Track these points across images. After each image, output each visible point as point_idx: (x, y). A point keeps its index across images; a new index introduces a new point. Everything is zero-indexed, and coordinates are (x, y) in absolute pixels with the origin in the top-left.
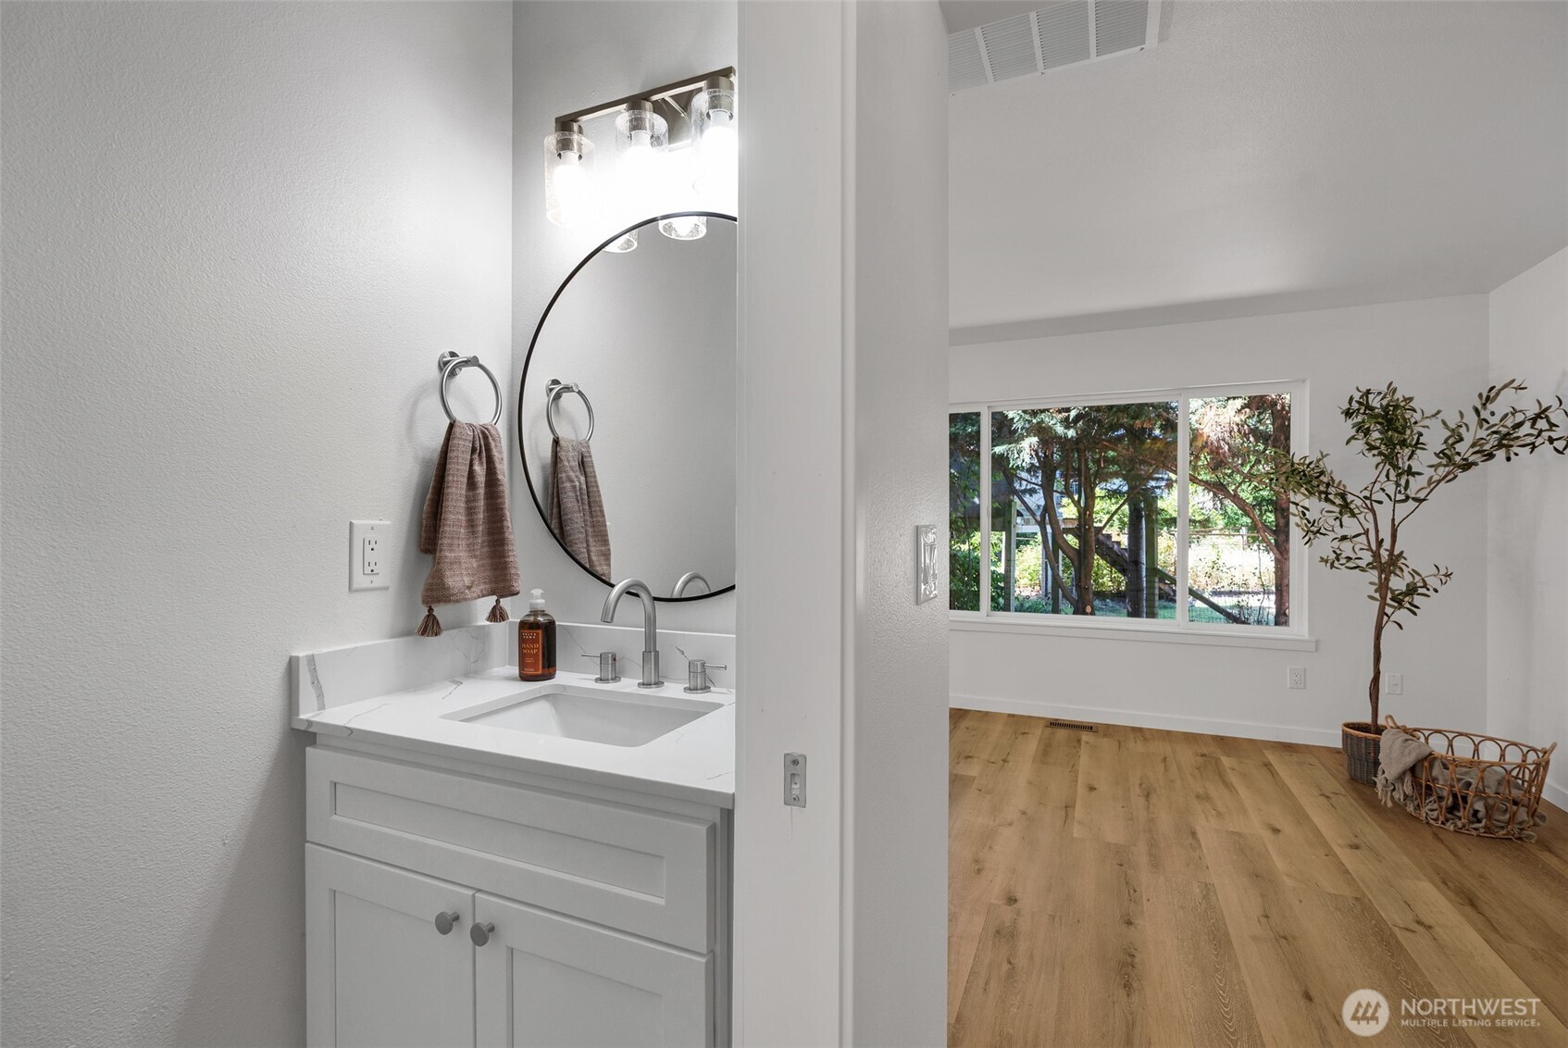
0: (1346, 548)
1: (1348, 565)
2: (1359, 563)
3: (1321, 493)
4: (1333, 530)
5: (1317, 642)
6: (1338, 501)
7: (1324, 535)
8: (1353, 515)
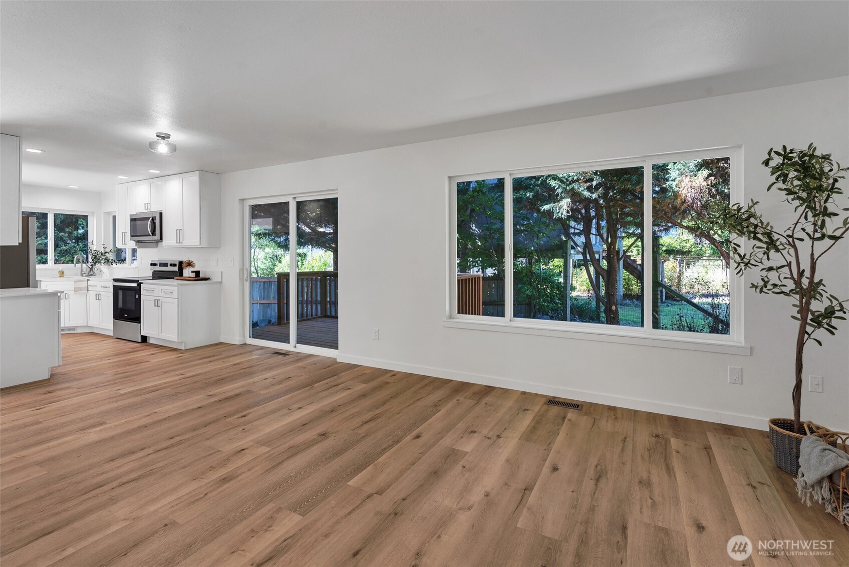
0: (773, 277)
1: (774, 290)
2: (784, 289)
3: (750, 232)
4: (761, 262)
5: (751, 349)
6: (765, 240)
7: (755, 266)
8: (778, 250)
